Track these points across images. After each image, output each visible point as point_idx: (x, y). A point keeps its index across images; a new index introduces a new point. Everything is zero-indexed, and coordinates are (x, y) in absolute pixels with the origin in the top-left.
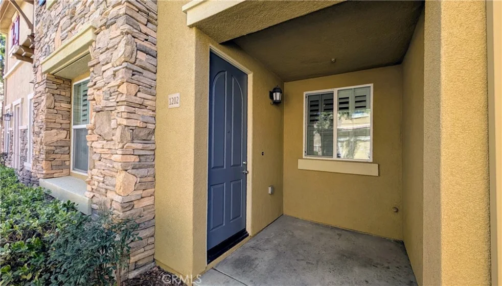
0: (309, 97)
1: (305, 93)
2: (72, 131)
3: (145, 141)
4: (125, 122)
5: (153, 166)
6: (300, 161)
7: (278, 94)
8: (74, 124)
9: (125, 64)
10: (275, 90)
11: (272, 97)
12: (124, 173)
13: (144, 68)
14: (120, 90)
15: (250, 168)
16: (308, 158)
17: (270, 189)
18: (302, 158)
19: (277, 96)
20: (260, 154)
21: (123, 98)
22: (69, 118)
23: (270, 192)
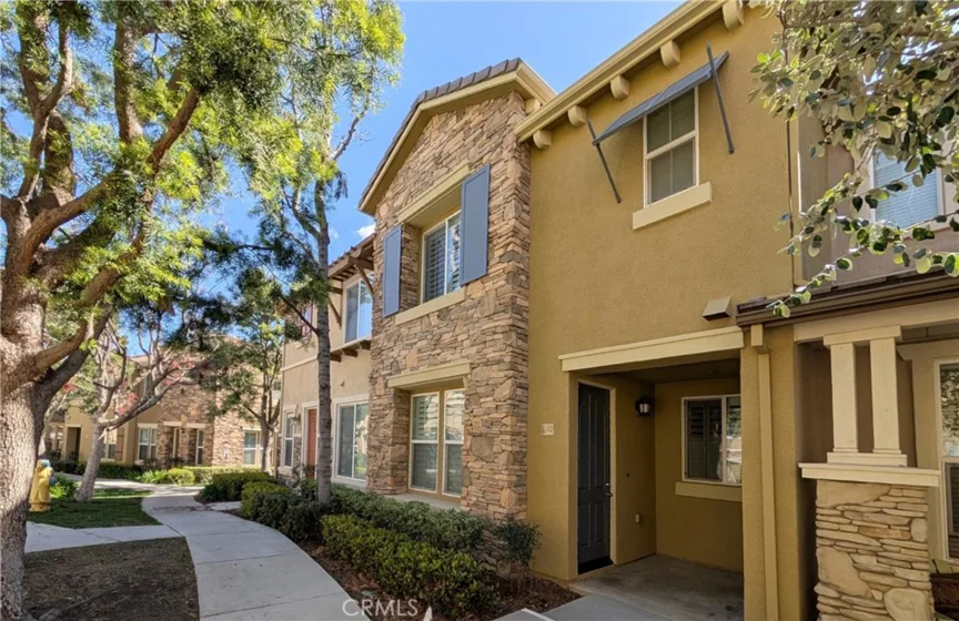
0: (689, 403)
1: (683, 399)
2: (411, 446)
3: (521, 463)
4: (510, 449)
5: (525, 485)
6: (678, 484)
7: (646, 406)
8: (414, 438)
9: (509, 402)
10: (642, 401)
11: (638, 408)
12: (508, 490)
13: (520, 401)
14: (503, 421)
15: (613, 489)
16: (689, 480)
17: (637, 517)
18: (681, 481)
19: (645, 408)
20: (624, 474)
21: (509, 429)
22: (408, 432)
23: (637, 520)
